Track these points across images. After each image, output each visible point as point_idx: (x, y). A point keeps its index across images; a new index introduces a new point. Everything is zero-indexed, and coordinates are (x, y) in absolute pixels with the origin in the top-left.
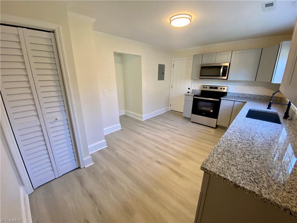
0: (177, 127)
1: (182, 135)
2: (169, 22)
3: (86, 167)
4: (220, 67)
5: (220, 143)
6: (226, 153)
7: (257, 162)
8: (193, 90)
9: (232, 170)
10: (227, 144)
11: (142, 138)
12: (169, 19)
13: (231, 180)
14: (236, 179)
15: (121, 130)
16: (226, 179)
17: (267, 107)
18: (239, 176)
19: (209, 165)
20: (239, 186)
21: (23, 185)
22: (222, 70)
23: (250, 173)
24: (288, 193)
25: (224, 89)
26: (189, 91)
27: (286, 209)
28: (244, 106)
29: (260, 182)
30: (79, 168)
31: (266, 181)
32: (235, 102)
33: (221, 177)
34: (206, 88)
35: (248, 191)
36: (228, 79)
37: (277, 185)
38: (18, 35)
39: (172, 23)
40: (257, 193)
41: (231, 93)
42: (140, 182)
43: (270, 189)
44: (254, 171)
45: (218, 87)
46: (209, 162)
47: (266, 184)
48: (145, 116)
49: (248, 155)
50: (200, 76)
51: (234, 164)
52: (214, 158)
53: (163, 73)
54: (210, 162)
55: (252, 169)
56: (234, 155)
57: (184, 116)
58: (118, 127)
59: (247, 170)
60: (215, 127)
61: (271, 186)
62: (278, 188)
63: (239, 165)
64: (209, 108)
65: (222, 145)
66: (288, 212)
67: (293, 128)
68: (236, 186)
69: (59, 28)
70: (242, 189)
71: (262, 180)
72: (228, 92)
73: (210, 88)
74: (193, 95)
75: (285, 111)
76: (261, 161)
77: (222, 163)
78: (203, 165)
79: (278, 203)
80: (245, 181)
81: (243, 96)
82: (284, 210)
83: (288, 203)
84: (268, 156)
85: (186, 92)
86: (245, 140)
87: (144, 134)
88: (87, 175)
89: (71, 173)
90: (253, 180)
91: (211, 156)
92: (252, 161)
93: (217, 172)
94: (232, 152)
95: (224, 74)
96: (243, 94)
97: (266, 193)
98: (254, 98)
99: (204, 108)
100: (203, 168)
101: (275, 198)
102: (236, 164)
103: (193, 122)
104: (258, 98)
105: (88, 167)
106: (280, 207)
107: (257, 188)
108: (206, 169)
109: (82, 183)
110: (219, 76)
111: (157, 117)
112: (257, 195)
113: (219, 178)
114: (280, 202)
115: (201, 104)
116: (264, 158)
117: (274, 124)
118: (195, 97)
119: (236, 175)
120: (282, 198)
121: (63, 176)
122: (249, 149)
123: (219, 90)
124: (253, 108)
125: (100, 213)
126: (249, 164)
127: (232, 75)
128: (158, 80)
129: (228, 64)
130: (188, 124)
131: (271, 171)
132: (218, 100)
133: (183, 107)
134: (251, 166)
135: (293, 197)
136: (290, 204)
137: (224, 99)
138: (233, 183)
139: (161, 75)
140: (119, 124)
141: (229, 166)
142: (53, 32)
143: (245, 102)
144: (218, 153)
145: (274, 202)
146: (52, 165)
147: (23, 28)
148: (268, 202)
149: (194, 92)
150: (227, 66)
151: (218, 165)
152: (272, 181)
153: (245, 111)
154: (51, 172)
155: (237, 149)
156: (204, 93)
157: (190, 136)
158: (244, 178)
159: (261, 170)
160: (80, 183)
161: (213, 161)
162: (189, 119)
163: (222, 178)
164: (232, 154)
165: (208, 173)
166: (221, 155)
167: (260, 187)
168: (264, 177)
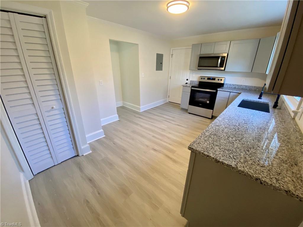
0: (174, 117)
1: (178, 125)
2: (167, 8)
3: (84, 155)
4: (218, 57)
5: (208, 128)
6: (212, 136)
7: (238, 143)
8: (191, 81)
9: (215, 149)
10: (215, 129)
11: (140, 128)
12: (166, 5)
13: (213, 157)
14: (217, 156)
15: (119, 120)
16: (209, 156)
17: (259, 97)
18: (220, 154)
19: (196, 145)
20: (219, 161)
21: (23, 171)
22: (220, 60)
23: (231, 151)
24: (262, 167)
25: (221, 80)
26: (187, 82)
27: (257, 179)
28: (238, 97)
29: (238, 158)
30: (78, 156)
31: (243, 157)
32: (231, 93)
33: (204, 154)
34: (204, 79)
35: (226, 165)
36: (226, 70)
37: (252, 161)
38: (9, 21)
39: (169, 9)
40: (233, 166)
41: (228, 84)
42: (136, 168)
43: (245, 163)
44: (234, 150)
45: (215, 79)
46: (195, 143)
47: (243, 160)
48: (143, 108)
49: (232, 138)
50: (199, 66)
51: (218, 144)
52: (201, 140)
53: (161, 63)
54: (197, 143)
55: (233, 149)
56: (220, 137)
57: (181, 107)
58: (115, 118)
59: (229, 150)
60: (211, 118)
61: (247, 161)
62: (253, 163)
63: (222, 145)
64: (206, 99)
65: (210, 130)
66: (259, 181)
67: (280, 117)
68: (217, 161)
69: (50, 13)
70: (222, 164)
71: (241, 157)
72: (225, 83)
73: (207, 79)
74: (191, 86)
75: (275, 101)
76: (243, 142)
77: (208, 144)
78: (190, 145)
79: (251, 174)
80: (225, 157)
81: (239, 87)
82: (256, 180)
83: (260, 174)
84: (250, 139)
85: (184, 83)
86: (232, 126)
87: (142, 124)
88: (86, 162)
89: (70, 161)
90: (232, 157)
91: (199, 139)
92: (235, 143)
93: (201, 151)
94: (218, 136)
95: (221, 65)
96: (239, 85)
97: (241, 166)
98: (249, 89)
99: (201, 100)
100: (190, 148)
101: (248, 170)
102: (220, 145)
103: (190, 113)
104: (253, 89)
105: (86, 155)
106: (252, 177)
107: (234, 163)
108: (193, 149)
109: (81, 169)
110: (217, 67)
111: (155, 109)
112: (233, 168)
113: (203, 155)
114: (252, 173)
115: (198, 94)
116: (245, 140)
117: (262, 113)
118: (192, 88)
119: (218, 153)
120: (255, 170)
121: (62, 163)
122: (234, 133)
123: (216, 81)
124: (246, 99)
125: (99, 194)
126: (231, 145)
127: (230, 66)
128: (156, 70)
129: (226, 55)
130: (184, 115)
131: (250, 150)
132: (215, 91)
133: (181, 98)
134: (232, 146)
135: (265, 170)
136: (261, 175)
137: (221, 90)
138: (214, 159)
139: (159, 66)
140: (117, 115)
141: (213, 147)
142: (45, 17)
143: (240, 93)
144: (205, 136)
145: (247, 173)
146: (50, 153)
147: (14, 13)
148: (242, 174)
149: (192, 83)
150: (225, 56)
151: (204, 146)
152: (249, 157)
153: (238, 101)
154: (51, 159)
155: (223, 133)
156: (202, 84)
157: (186, 126)
158: (224, 156)
159: (241, 149)
160: (79, 168)
161: (200, 143)
162: (186, 110)
163: (205, 156)
164: (218, 137)
165: (194, 152)
166: (208, 138)
167: (237, 161)
168: (242, 154)
